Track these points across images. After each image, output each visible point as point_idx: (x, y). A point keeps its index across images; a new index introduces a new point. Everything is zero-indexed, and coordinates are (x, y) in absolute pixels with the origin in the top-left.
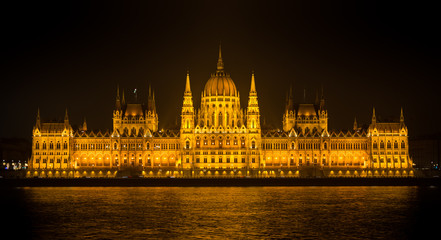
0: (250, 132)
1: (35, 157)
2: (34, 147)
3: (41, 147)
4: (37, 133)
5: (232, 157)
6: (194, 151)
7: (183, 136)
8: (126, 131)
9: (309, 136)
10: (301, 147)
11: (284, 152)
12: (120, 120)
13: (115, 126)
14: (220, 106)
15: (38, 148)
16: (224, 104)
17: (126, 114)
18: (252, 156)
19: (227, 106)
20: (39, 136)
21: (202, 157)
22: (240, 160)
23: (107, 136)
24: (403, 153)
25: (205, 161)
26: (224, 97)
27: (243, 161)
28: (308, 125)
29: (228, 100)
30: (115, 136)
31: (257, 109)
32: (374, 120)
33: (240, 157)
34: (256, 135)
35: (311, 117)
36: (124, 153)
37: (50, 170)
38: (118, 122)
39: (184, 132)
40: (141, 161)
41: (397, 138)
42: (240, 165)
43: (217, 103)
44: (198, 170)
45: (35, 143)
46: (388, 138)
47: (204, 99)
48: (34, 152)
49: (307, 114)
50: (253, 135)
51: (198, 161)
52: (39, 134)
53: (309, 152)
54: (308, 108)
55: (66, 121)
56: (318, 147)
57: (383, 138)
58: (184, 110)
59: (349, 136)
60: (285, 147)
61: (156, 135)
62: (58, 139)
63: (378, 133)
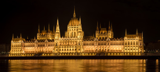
0: (78, 39)
1: (12, 50)
2: (11, 47)
3: (13, 47)
4: (12, 42)
5: (72, 49)
6: (59, 47)
7: (55, 41)
9: (102, 40)
10: (99, 44)
11: (93, 46)
12: (39, 36)
14: (72, 30)
15: (12, 47)
16: (73, 29)
18: (79, 48)
19: (75, 30)
20: (13, 43)
21: (61, 49)
22: (74, 49)
23: (34, 42)
25: (63, 50)
26: (74, 27)
27: (76, 50)
28: (104, 36)
29: (75, 28)
30: (36, 42)
32: (126, 34)
33: (74, 48)
34: (80, 40)
35: (105, 33)
36: (39, 48)
37: (15, 54)
38: (38, 37)
39: (56, 40)
41: (135, 41)
42: (74, 51)
43: (71, 29)
44: (60, 53)
45: (12, 45)
46: (131, 41)
47: (68, 27)
48: (11, 48)
49: (104, 32)
50: (79, 40)
53: (102, 46)
54: (104, 30)
55: (21, 37)
56: (105, 44)
57: (129, 40)
59: (118, 40)
60: (93, 45)
61: (49, 41)
62: (18, 43)
63: (127, 39)
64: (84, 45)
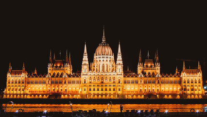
0: (117, 75)
1: (8, 88)
2: (7, 83)
3: (11, 83)
4: (9, 75)
5: (108, 88)
6: (88, 85)
7: (82, 77)
8: (54, 74)
9: (150, 76)
10: (145, 82)
11: (136, 85)
12: (51, 68)
13: (49, 72)
14: (103, 61)
15: (9, 83)
16: (105, 59)
17: (55, 65)
18: (119, 87)
19: (107, 61)
20: (10, 77)
21: (92, 88)
22: (112, 89)
23: (45, 77)
24: (199, 86)
25: (94, 90)
26: (105, 56)
27: (114, 90)
28: (150, 71)
29: (107, 57)
30: (48, 77)
31: (121, 62)
32: (184, 68)
33: (112, 88)
34: (121, 76)
35: (151, 66)
36: (53, 85)
37: (15, 94)
38: (50, 70)
39: (83, 75)
40: (62, 90)
41: (196, 78)
42: (112, 92)
43: (102, 59)
44: (90, 94)
45: (8, 80)
46: (191, 78)
47: (95, 57)
48: (8, 85)
49: (149, 65)
50: (119, 76)
51: (90, 90)
52: (10, 76)
53: (150, 85)
54: (150, 62)
55: (24, 69)
56: (154, 82)
57: (189, 78)
58: (83, 63)
59: (171, 76)
60: (137, 83)
61: (69, 76)
62: (19, 78)
63: (186, 75)
64: (125, 82)
